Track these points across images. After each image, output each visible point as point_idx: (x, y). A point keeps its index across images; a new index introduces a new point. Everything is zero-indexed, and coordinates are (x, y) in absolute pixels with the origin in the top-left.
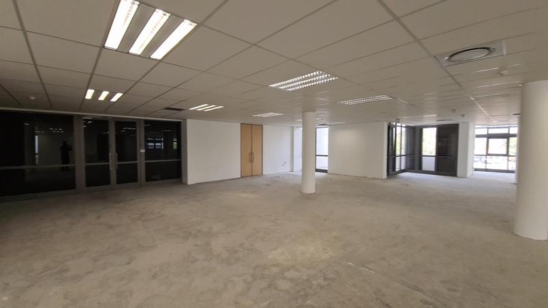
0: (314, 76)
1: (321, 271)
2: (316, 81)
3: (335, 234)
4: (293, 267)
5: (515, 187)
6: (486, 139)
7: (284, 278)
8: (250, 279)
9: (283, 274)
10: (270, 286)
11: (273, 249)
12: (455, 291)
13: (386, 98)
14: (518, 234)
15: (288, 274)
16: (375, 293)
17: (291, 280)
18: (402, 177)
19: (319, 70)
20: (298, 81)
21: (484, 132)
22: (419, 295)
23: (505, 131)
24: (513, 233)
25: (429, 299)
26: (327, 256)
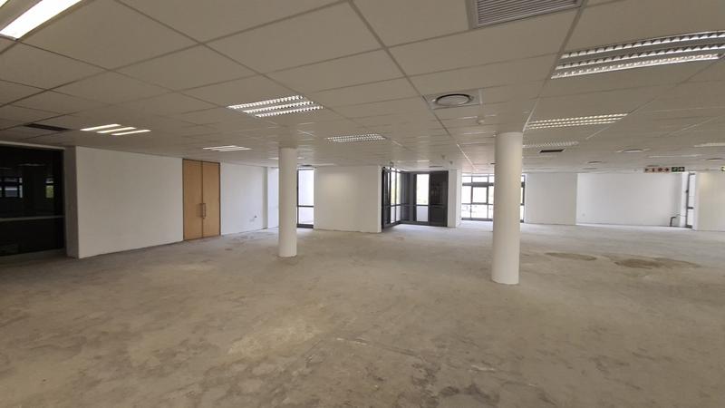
0: (292, 102)
1: (303, 356)
2: (296, 107)
3: (321, 305)
4: (266, 358)
5: (492, 234)
6: (470, 187)
7: (253, 377)
9: (251, 371)
10: (230, 393)
11: (236, 340)
12: (444, 347)
14: (495, 280)
15: (258, 371)
16: (367, 368)
17: (263, 377)
18: (396, 230)
19: (300, 95)
20: (270, 105)
21: (468, 180)
22: (412, 360)
23: (484, 180)
24: (491, 280)
25: (420, 362)
26: (311, 335)
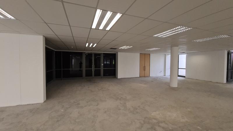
0: (177, 29)
1: (180, 127)
2: (179, 31)
4: (164, 122)
7: (159, 126)
8: (142, 122)
9: (159, 124)
10: (152, 128)
11: (154, 111)
13: (226, 36)
15: (162, 125)
17: (163, 128)
19: (181, 25)
20: (168, 32)
26: (184, 120)
